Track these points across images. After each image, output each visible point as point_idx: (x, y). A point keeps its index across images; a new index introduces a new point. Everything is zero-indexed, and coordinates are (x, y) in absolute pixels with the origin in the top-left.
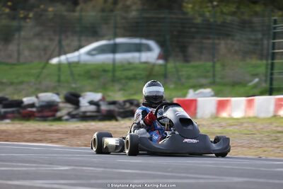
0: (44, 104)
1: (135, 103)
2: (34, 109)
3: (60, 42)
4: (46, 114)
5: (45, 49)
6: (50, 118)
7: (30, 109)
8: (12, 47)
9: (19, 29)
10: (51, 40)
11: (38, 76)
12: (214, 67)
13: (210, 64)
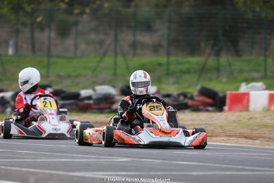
0: (100, 96)
1: (189, 95)
2: (91, 102)
3: (116, 36)
4: (102, 106)
5: (101, 43)
6: (107, 110)
7: (87, 102)
8: (69, 42)
9: (76, 24)
10: (106, 34)
11: (95, 70)
12: (265, 61)
13: (262, 58)
